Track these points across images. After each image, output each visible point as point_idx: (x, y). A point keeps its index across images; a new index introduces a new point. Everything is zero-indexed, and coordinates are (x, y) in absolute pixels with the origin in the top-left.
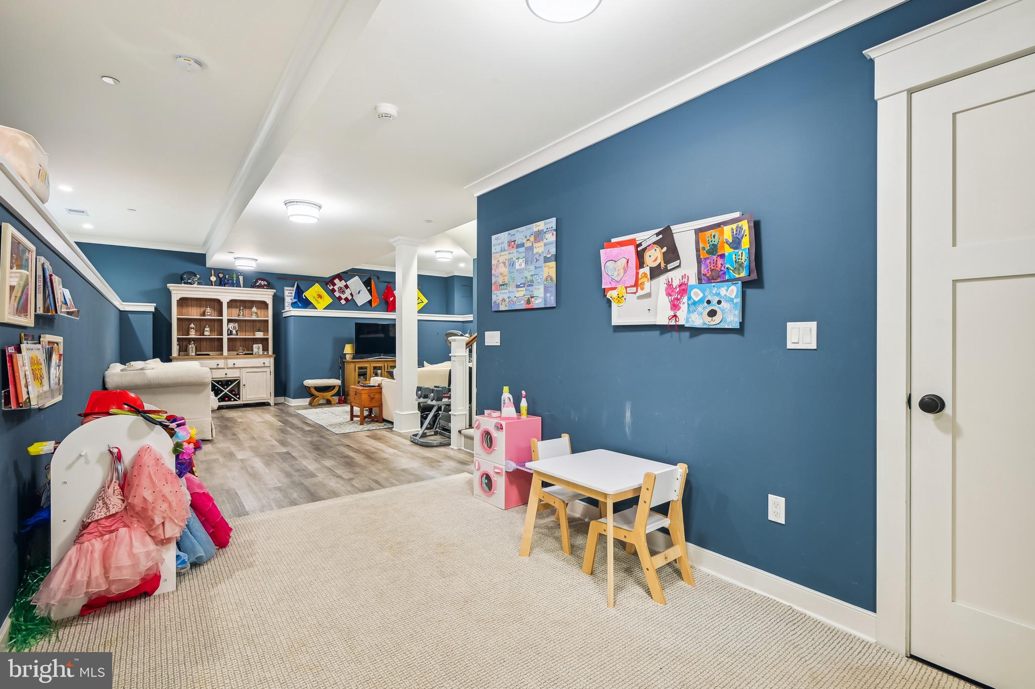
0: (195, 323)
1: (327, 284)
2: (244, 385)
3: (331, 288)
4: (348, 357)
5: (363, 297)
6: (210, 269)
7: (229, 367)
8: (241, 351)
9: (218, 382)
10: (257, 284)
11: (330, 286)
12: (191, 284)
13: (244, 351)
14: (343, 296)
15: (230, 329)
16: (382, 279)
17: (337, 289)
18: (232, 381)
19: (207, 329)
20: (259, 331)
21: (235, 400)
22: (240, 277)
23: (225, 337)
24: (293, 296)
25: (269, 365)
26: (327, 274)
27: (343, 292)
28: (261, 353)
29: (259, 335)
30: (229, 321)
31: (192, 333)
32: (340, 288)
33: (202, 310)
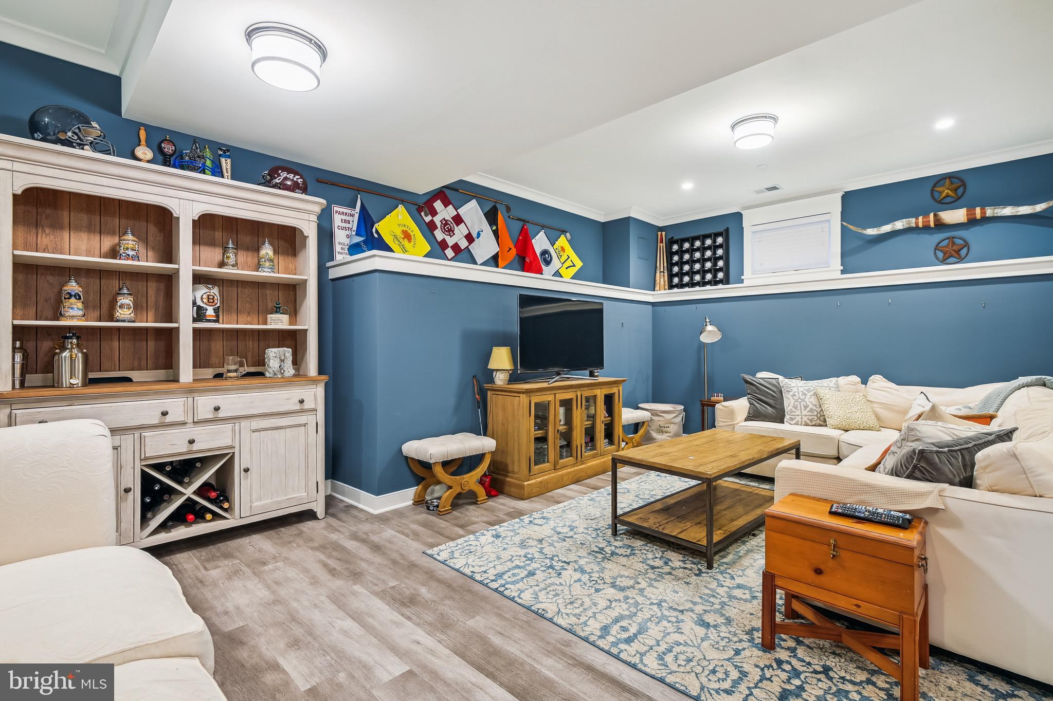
0: (83, 280)
1: (420, 209)
2: (246, 470)
3: (428, 219)
4: (500, 379)
5: (486, 246)
6: (136, 126)
7: (201, 416)
8: (233, 367)
9: (159, 467)
10: (277, 181)
11: (426, 215)
12: (68, 143)
13: (241, 365)
14: (451, 241)
15: (199, 303)
16: (514, 213)
17: (438, 224)
18: (206, 461)
19: (126, 300)
20: (277, 310)
21: (216, 516)
22: (223, 160)
23: (186, 325)
24: (355, 228)
25: (313, 406)
26: (423, 186)
27: (450, 232)
28: (290, 371)
29: (279, 322)
30: (199, 279)
31: (72, 312)
32: (445, 223)
33: (108, 242)
